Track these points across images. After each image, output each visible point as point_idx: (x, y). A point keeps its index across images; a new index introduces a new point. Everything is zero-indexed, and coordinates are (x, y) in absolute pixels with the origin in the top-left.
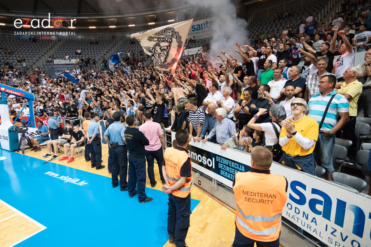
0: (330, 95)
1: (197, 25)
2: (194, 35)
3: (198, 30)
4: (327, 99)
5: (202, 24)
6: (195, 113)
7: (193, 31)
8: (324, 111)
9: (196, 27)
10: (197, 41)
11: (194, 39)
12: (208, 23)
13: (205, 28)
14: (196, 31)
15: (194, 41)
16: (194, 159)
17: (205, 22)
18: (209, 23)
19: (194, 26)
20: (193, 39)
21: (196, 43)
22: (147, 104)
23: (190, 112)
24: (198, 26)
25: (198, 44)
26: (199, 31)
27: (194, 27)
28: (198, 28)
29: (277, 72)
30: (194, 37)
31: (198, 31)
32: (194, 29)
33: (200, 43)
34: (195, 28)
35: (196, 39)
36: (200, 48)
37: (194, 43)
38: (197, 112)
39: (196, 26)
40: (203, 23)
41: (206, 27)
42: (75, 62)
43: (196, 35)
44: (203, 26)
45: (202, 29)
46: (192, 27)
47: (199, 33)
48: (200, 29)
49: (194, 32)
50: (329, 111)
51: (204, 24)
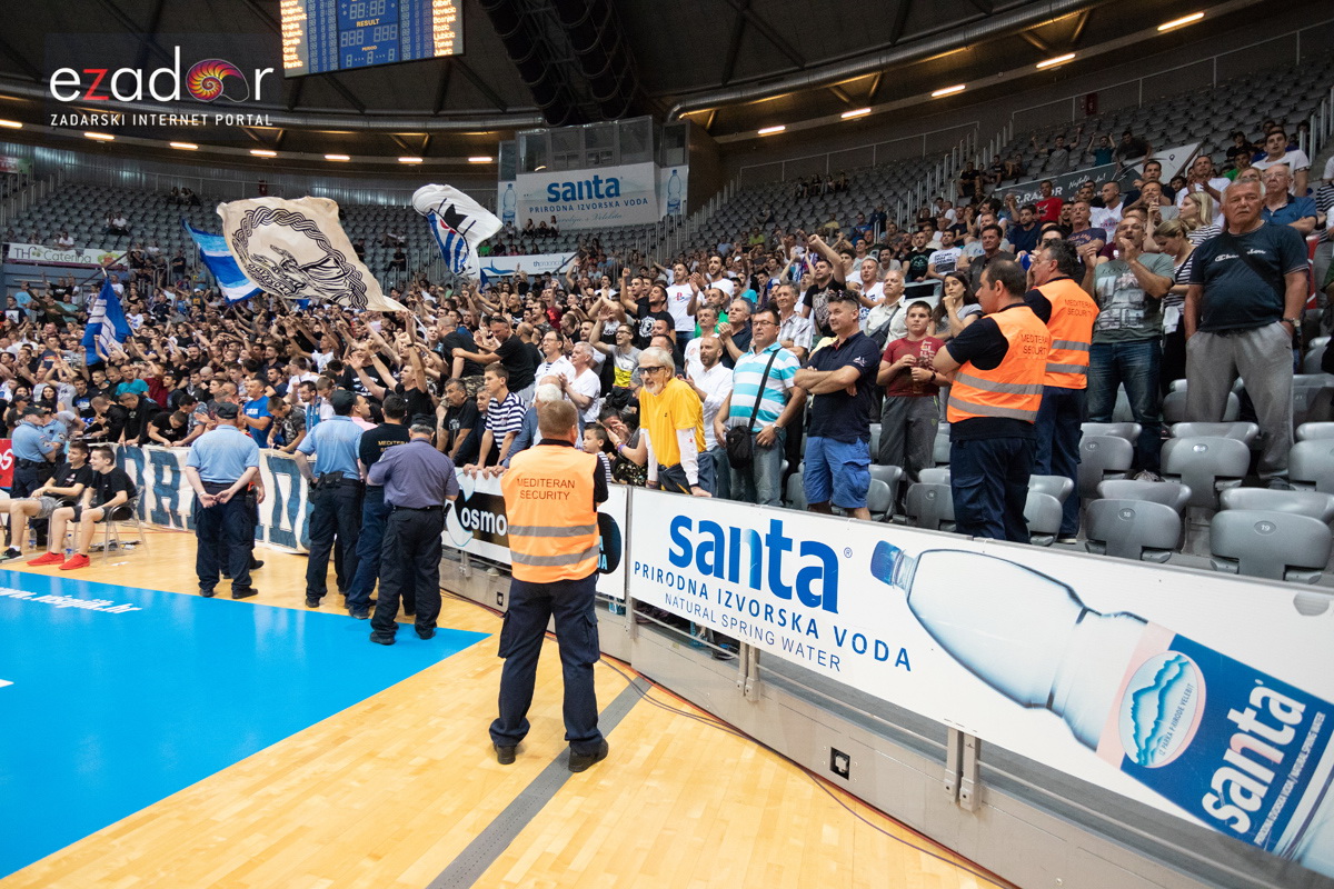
0: (769, 350)
1: (564, 185)
2: (555, 213)
3: (566, 199)
4: (764, 358)
5: (580, 184)
6: (500, 407)
7: (550, 200)
8: (760, 384)
9: (561, 190)
10: (564, 235)
11: (555, 226)
12: (601, 182)
13: (590, 197)
14: (561, 202)
15: (554, 233)
16: (488, 530)
17: (591, 180)
18: (604, 182)
19: (557, 185)
20: (550, 225)
21: (560, 241)
22: (357, 386)
23: (490, 404)
24: (569, 188)
25: (566, 242)
26: (571, 202)
27: (554, 188)
28: (569, 195)
29: (706, 315)
30: (554, 220)
31: (567, 204)
32: (553, 196)
33: (571, 240)
34: (557, 193)
35: (561, 226)
36: (569, 255)
37: (551, 240)
38: (505, 404)
39: (561, 185)
40: (583, 181)
41: (594, 194)
42: (99, 260)
43: (560, 215)
44: (585, 188)
45: (581, 198)
46: (550, 189)
47: (571, 208)
48: (574, 199)
49: (554, 204)
50: (768, 385)
51: (588, 183)
